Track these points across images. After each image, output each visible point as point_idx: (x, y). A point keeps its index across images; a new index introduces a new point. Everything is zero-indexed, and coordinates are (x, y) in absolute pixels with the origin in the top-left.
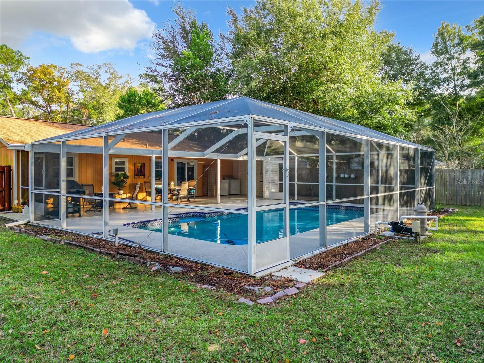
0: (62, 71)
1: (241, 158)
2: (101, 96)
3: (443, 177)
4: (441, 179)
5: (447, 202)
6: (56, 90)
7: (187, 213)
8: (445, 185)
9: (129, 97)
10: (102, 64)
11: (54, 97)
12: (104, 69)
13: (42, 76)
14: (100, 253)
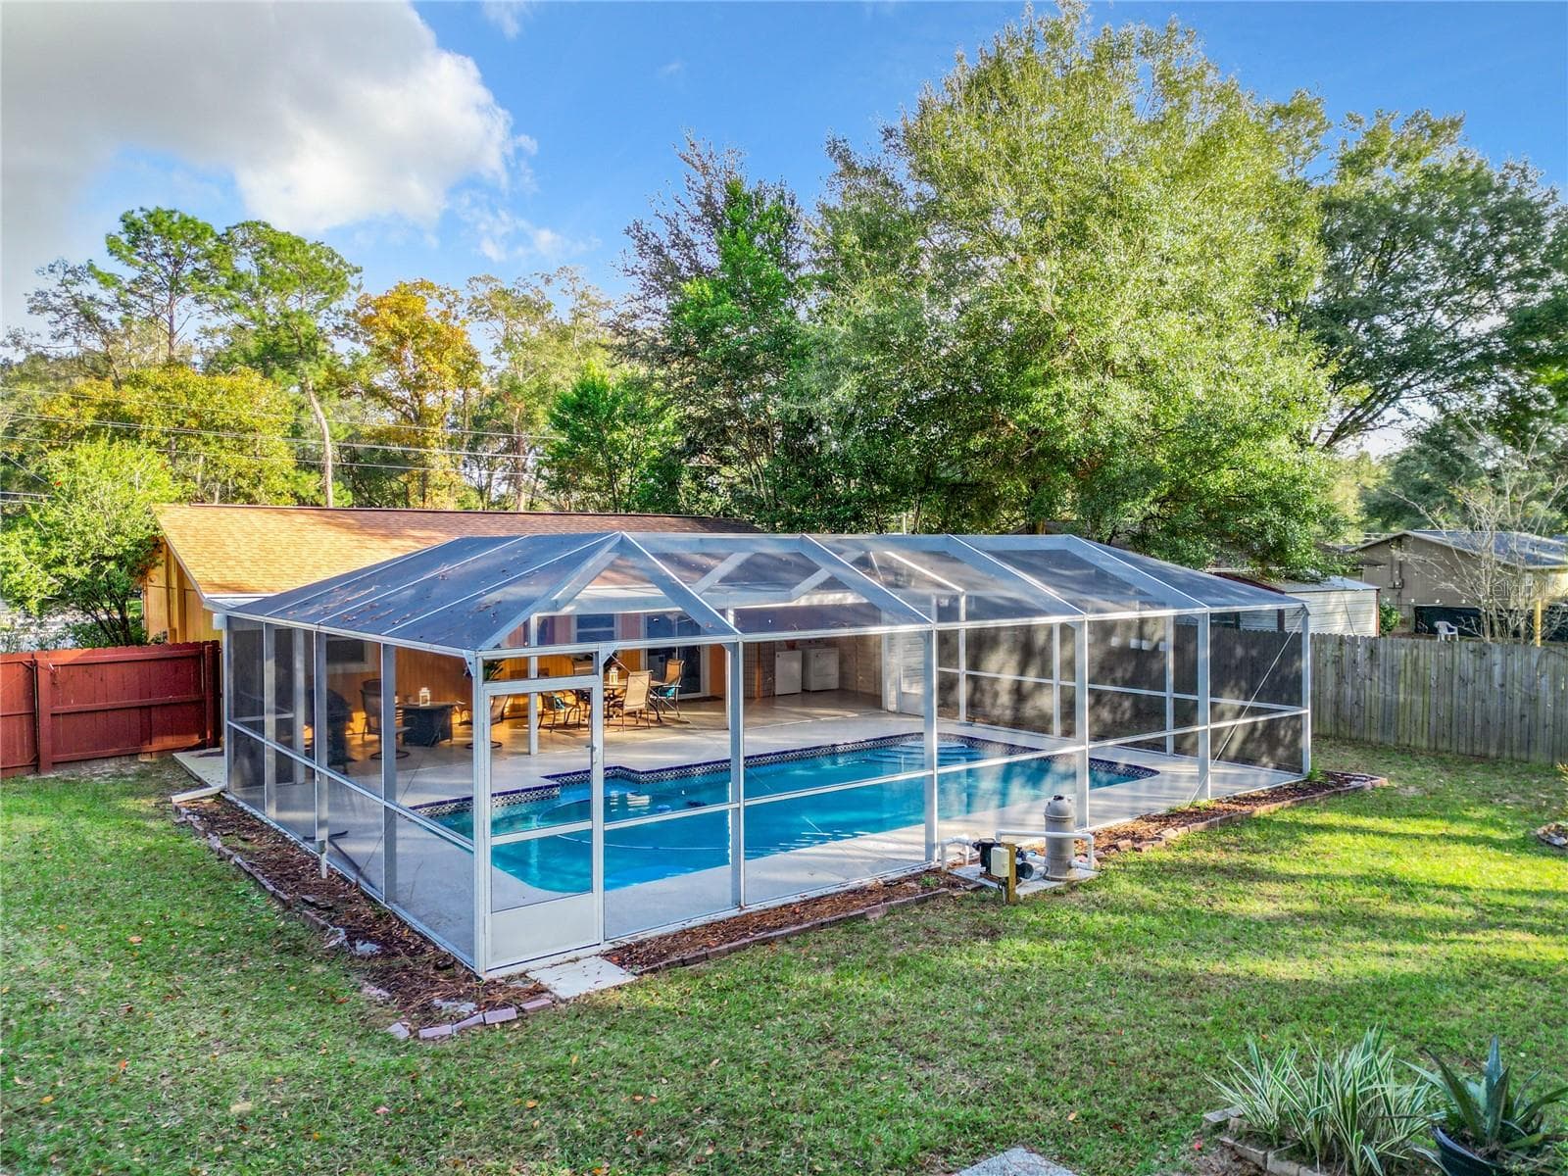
0: (451, 298)
1: (803, 602)
2: (551, 365)
3: (1421, 663)
4: (1415, 671)
5: (1429, 740)
6: (430, 355)
7: (535, 789)
8: (1424, 689)
9: (581, 396)
10: (552, 272)
11: (428, 375)
12: (558, 284)
13: (394, 320)
14: (273, 894)
